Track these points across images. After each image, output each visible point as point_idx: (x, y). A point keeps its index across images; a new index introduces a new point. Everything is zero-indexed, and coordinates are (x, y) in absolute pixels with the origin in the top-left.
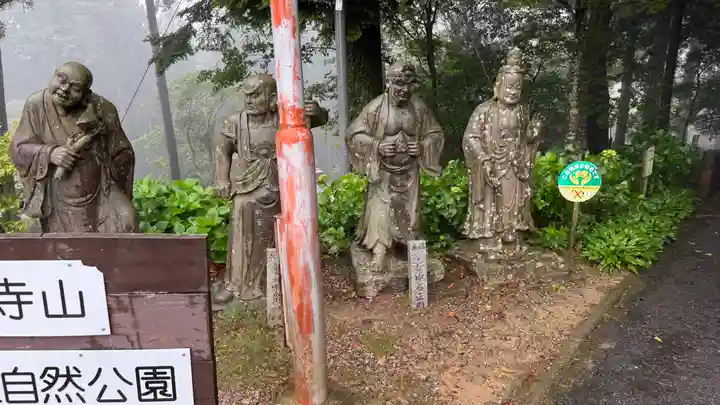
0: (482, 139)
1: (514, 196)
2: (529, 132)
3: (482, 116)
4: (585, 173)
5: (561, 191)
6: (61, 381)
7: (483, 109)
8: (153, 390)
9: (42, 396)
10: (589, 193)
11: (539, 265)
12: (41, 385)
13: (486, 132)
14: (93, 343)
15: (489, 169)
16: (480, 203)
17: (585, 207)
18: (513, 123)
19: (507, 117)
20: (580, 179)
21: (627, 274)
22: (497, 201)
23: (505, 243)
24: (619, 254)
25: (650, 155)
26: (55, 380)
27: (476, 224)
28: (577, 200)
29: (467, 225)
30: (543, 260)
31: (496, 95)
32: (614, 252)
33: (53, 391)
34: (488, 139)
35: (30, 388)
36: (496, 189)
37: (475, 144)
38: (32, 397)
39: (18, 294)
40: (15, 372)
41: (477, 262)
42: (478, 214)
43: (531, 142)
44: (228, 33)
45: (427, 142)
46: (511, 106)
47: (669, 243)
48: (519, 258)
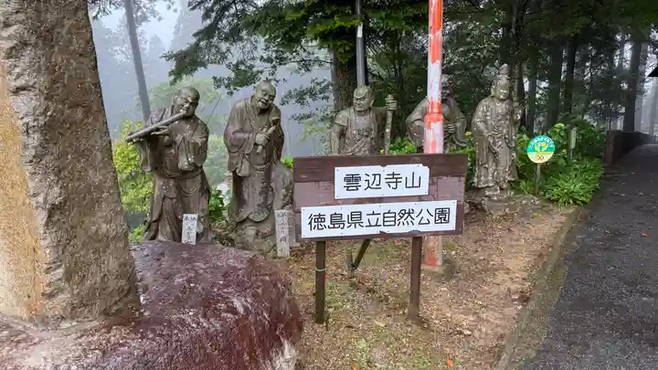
0: (485, 122)
1: (506, 158)
2: (515, 117)
3: (485, 108)
4: (543, 144)
5: (529, 156)
6: (406, 215)
7: (484, 103)
8: (441, 218)
9: (397, 222)
10: (548, 157)
11: (524, 202)
12: (398, 217)
13: (488, 118)
14: (420, 198)
15: (492, 141)
16: (486, 163)
17: (545, 166)
18: (505, 111)
19: (501, 108)
20: (541, 148)
21: (577, 206)
22: (497, 162)
23: (501, 189)
24: (570, 194)
25: (573, 133)
26: (404, 215)
27: (482, 178)
28: (540, 162)
29: (476, 180)
30: (525, 199)
31: (493, 94)
32: (566, 193)
33: (402, 220)
34: (489, 122)
35: (393, 219)
36: (495, 154)
37: (481, 126)
38: (393, 223)
39: (397, 178)
40: (389, 213)
41: (485, 202)
42: (483, 172)
43: (515, 123)
44: (228, 50)
45: (458, 125)
46: (502, 100)
47: (596, 191)
48: (509, 199)
